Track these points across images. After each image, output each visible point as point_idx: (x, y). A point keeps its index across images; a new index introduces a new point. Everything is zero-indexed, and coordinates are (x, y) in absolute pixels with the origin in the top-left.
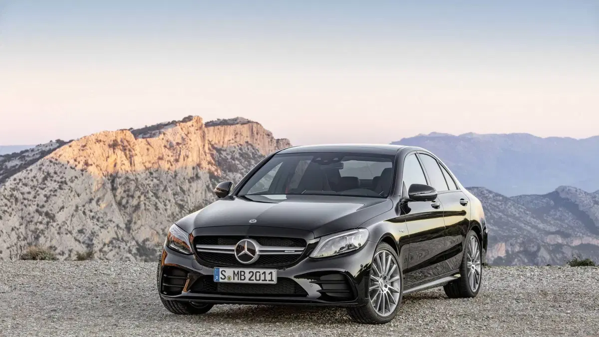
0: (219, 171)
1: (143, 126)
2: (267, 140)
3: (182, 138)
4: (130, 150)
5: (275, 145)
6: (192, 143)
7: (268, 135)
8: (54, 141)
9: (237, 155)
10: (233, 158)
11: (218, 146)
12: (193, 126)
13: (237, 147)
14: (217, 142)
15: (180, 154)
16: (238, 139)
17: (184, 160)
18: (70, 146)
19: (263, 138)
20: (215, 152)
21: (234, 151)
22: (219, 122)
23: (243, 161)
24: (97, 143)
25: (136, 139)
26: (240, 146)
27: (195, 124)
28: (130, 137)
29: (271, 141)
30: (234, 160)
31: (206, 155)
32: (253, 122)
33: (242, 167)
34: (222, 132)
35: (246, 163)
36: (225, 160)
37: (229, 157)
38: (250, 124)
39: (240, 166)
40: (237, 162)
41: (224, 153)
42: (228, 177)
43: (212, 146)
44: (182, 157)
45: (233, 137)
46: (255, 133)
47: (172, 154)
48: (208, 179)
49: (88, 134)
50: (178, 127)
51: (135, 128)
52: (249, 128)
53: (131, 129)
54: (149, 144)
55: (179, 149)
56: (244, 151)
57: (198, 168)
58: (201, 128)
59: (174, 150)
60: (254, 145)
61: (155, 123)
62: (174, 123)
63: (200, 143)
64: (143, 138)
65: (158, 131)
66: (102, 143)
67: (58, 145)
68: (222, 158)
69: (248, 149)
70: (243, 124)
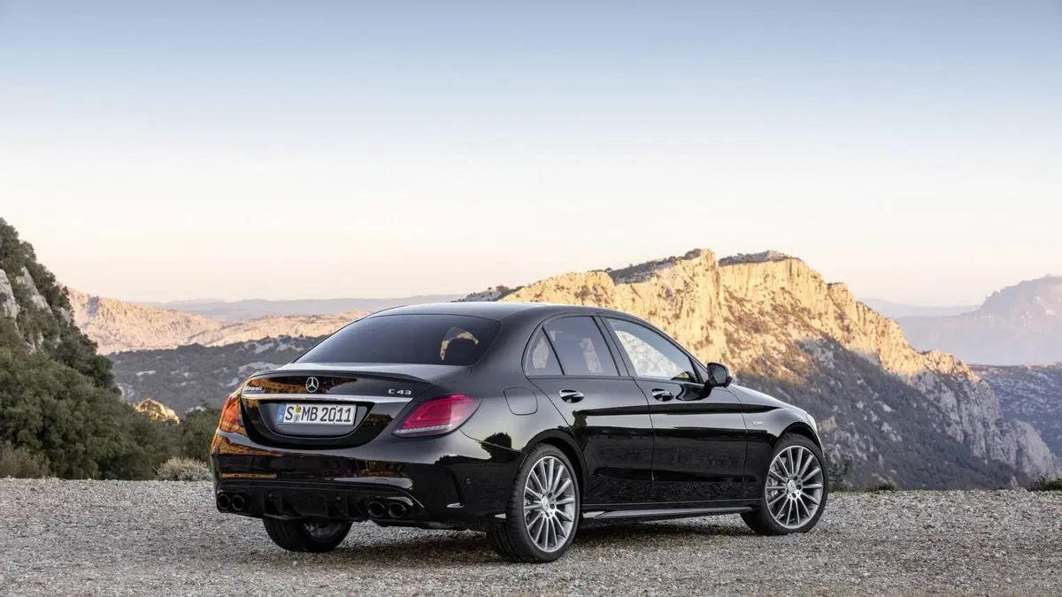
0: (741, 332)
1: (627, 266)
2: (813, 284)
3: (685, 282)
4: (606, 302)
5: (826, 292)
6: (699, 289)
7: (815, 277)
8: (494, 289)
9: (768, 308)
10: (761, 313)
11: (739, 295)
12: (700, 264)
13: (767, 296)
14: (737, 288)
15: (681, 307)
16: (769, 284)
17: (688, 316)
18: (518, 296)
19: (807, 282)
20: (734, 303)
21: (762, 302)
22: (740, 258)
23: (777, 316)
24: (558, 291)
25: (616, 285)
26: (772, 295)
27: (704, 262)
28: (607, 281)
29: (820, 285)
30: (762, 315)
31: (720, 308)
32: (791, 258)
33: (776, 326)
34: (746, 273)
35: (782, 319)
36: (750, 315)
37: (755, 311)
38: (788, 260)
39: (772, 325)
40: (768, 318)
41: (748, 306)
42: (753, 341)
43: (730, 294)
44: (684, 311)
45: (762, 281)
46: (795, 275)
47: (670, 307)
48: (725, 345)
49: (544, 278)
50: (679, 267)
51: (614, 268)
52: (787, 267)
53: (609, 269)
54: (635, 292)
55: (680, 299)
56: (778, 302)
57: (709, 327)
58: (713, 267)
59: (673, 301)
60: (793, 292)
61: (644, 261)
62: (672, 261)
63: (711, 289)
64: (626, 283)
65: (648, 272)
66: (565, 291)
67: (500, 293)
68: (745, 313)
69: (785, 299)
70: (776, 260)
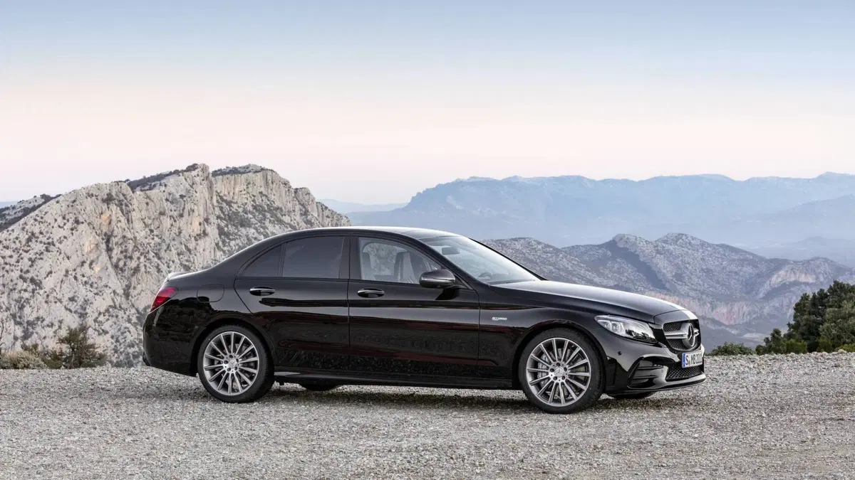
0: (230, 226)
1: (141, 177)
2: (283, 189)
3: (187, 189)
4: (126, 205)
5: (293, 195)
6: (197, 195)
7: (285, 184)
8: (38, 196)
9: (250, 208)
10: (245, 212)
11: (228, 198)
12: (198, 175)
13: (249, 199)
14: (226, 193)
15: (184, 208)
16: (250, 190)
17: (189, 215)
18: (58, 202)
19: (279, 188)
20: (224, 205)
21: (246, 204)
22: (228, 171)
23: (257, 214)
24: (89, 199)
25: (133, 192)
26: (253, 198)
27: (200, 173)
28: (126, 189)
29: (289, 190)
30: (246, 213)
31: (214, 209)
32: (267, 170)
33: (256, 222)
34: (232, 182)
35: (261, 216)
36: (236, 213)
37: (240, 210)
38: (264, 172)
39: (253, 220)
40: (250, 216)
41: (235, 206)
42: (239, 233)
43: (221, 198)
44: (186, 211)
45: (245, 187)
46: (270, 182)
47: (175, 208)
48: (218, 236)
49: (77, 188)
50: (182, 178)
51: (132, 180)
52: (263, 176)
53: (128, 180)
54: (148, 197)
55: (183, 203)
56: (257, 203)
57: (205, 223)
58: (207, 177)
59: (177, 203)
60: (269, 196)
61: (154, 174)
62: (177, 172)
63: (207, 195)
64: (141, 190)
65: (158, 182)
66: (94, 198)
67: (43, 200)
68: (233, 212)
69: (262, 200)
70: (256, 172)
